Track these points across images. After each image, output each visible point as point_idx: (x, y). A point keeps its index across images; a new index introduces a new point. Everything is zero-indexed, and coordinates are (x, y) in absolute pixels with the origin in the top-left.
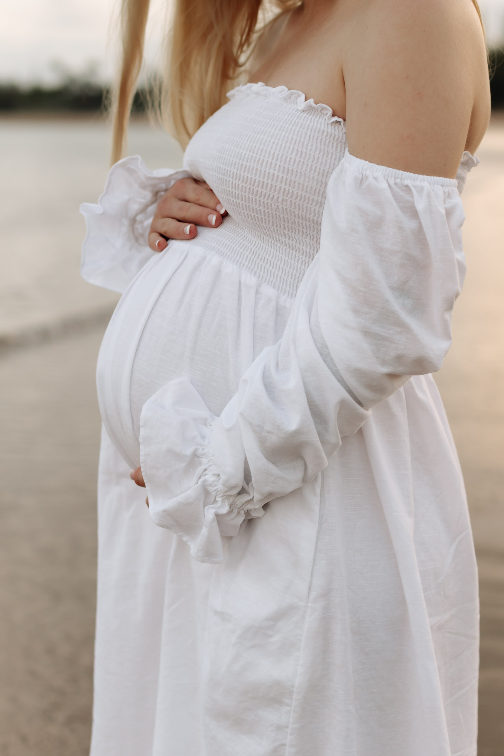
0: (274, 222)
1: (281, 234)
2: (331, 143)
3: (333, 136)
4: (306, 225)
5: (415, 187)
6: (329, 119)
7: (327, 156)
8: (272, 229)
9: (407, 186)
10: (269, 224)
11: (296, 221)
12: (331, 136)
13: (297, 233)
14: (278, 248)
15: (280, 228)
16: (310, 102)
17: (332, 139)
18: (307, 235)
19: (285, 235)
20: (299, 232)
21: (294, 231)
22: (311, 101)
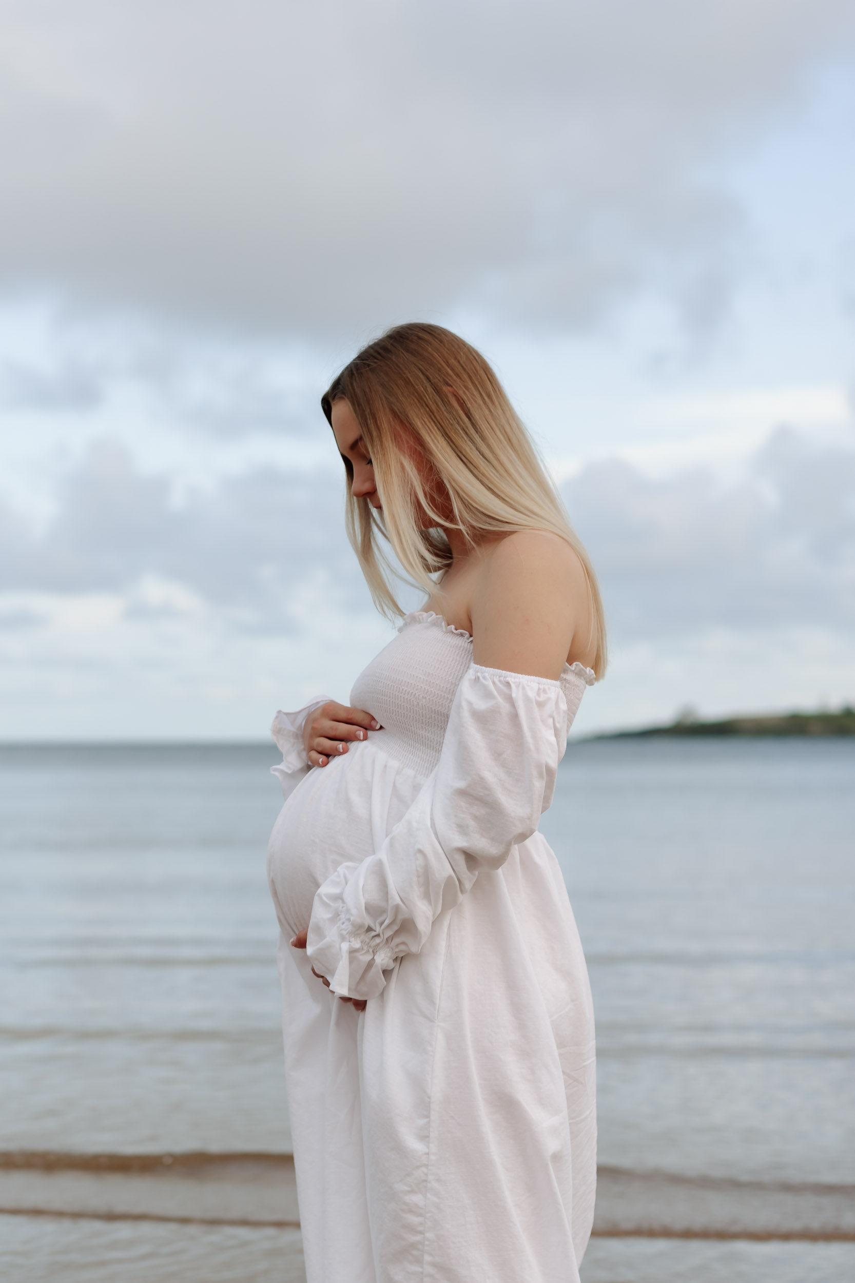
0: (414, 717)
1: (419, 727)
2: (466, 656)
3: (468, 650)
4: (441, 719)
5: (515, 683)
6: (468, 639)
7: (461, 665)
8: (412, 724)
9: (508, 683)
10: (410, 719)
11: (433, 716)
12: (466, 650)
13: (433, 727)
14: (416, 740)
15: (419, 722)
16: (451, 628)
17: (467, 652)
18: (442, 728)
19: (422, 728)
20: (435, 726)
21: (430, 725)
22: (453, 627)
